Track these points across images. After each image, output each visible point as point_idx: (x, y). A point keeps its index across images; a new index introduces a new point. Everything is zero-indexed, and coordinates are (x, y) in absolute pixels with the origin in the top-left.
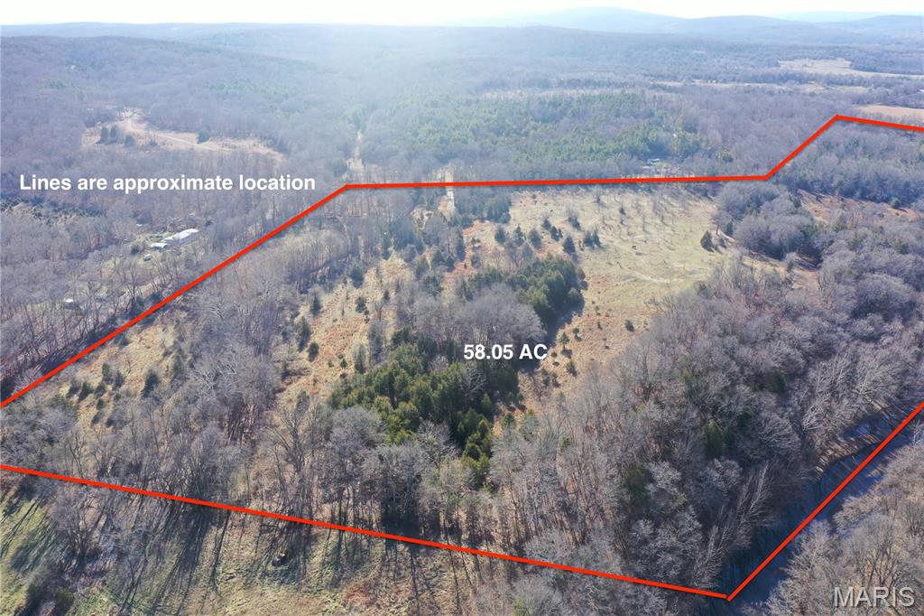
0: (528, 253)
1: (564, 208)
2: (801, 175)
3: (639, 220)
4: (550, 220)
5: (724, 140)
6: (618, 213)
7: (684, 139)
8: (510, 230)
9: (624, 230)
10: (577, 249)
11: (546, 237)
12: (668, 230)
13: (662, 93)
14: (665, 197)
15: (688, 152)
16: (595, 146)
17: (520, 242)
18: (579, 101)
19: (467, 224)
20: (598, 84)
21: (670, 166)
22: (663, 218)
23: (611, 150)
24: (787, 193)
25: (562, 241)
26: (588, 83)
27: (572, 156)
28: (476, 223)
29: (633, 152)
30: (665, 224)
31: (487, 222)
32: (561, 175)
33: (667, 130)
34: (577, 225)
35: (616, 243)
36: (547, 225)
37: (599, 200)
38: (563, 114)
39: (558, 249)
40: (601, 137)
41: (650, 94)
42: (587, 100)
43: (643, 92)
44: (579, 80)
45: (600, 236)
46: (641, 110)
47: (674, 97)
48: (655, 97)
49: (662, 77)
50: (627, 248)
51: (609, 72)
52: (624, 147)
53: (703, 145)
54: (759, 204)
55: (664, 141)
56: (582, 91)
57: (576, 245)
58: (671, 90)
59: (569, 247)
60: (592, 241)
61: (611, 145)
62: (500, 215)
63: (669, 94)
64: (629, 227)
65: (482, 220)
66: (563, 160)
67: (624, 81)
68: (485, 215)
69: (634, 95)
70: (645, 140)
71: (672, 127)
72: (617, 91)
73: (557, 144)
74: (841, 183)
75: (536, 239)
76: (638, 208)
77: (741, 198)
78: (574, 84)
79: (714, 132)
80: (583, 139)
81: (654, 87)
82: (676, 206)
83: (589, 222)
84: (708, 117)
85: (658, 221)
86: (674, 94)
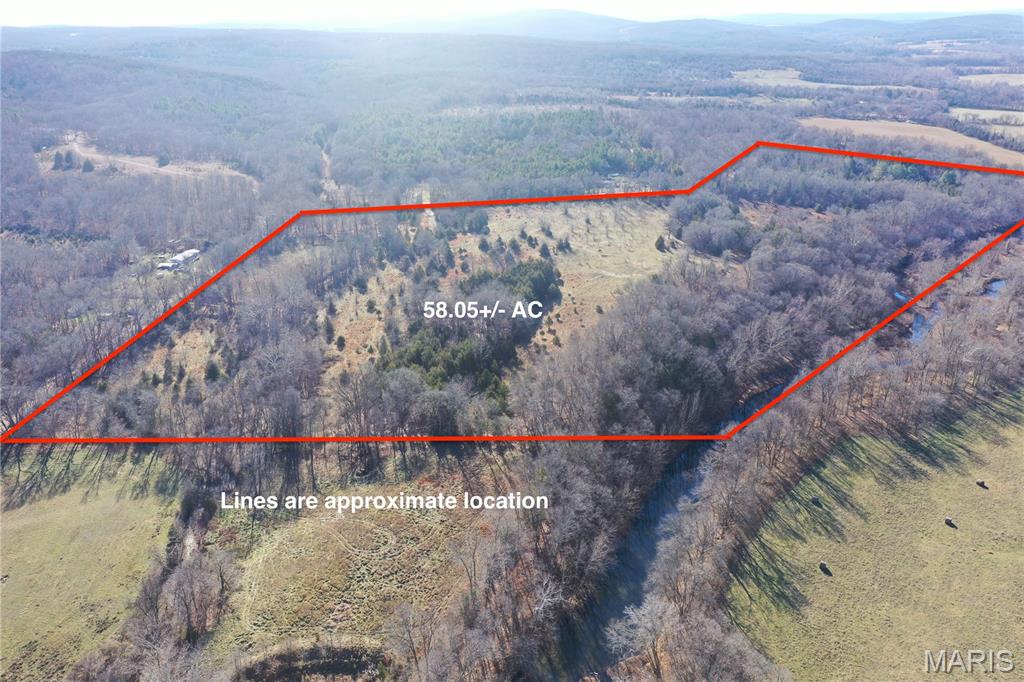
0: (509, 259)
1: (537, 221)
2: (741, 185)
3: (603, 229)
4: (525, 230)
5: (676, 155)
6: (584, 223)
7: (639, 155)
8: (492, 240)
9: (591, 237)
10: (552, 254)
11: (524, 246)
12: (628, 236)
13: (619, 109)
14: (625, 207)
15: (644, 167)
16: (559, 163)
17: (503, 250)
18: (540, 118)
19: (452, 236)
20: (556, 100)
21: (628, 180)
22: (623, 227)
23: (574, 167)
24: (727, 202)
25: (538, 248)
26: (547, 99)
27: (540, 173)
28: (459, 235)
29: (594, 168)
30: (626, 232)
31: (469, 234)
32: (531, 190)
33: (625, 146)
34: (549, 234)
35: (584, 248)
36: (523, 235)
37: (566, 213)
38: (525, 132)
39: (536, 255)
40: (565, 154)
41: (608, 110)
42: (547, 117)
43: (601, 108)
44: (537, 96)
45: (570, 242)
46: (600, 127)
47: (629, 112)
48: (612, 113)
49: (619, 91)
50: (594, 252)
51: (566, 86)
52: (586, 163)
53: (657, 160)
54: (704, 211)
55: (621, 157)
56: (541, 107)
57: (551, 251)
58: (627, 105)
59: (545, 252)
60: (564, 247)
61: (574, 162)
62: (480, 227)
63: (625, 109)
64: (594, 235)
65: (465, 233)
66: (531, 177)
67: (583, 95)
68: (466, 228)
69: (592, 112)
70: (605, 156)
71: (629, 142)
72: (576, 107)
73: (524, 162)
74: (775, 192)
75: (515, 246)
76: (602, 218)
77: (689, 207)
78: (533, 99)
79: (667, 148)
80: (547, 156)
81: (611, 102)
82: (634, 216)
83: (560, 231)
84: (661, 133)
85: (619, 229)
86: (630, 109)
